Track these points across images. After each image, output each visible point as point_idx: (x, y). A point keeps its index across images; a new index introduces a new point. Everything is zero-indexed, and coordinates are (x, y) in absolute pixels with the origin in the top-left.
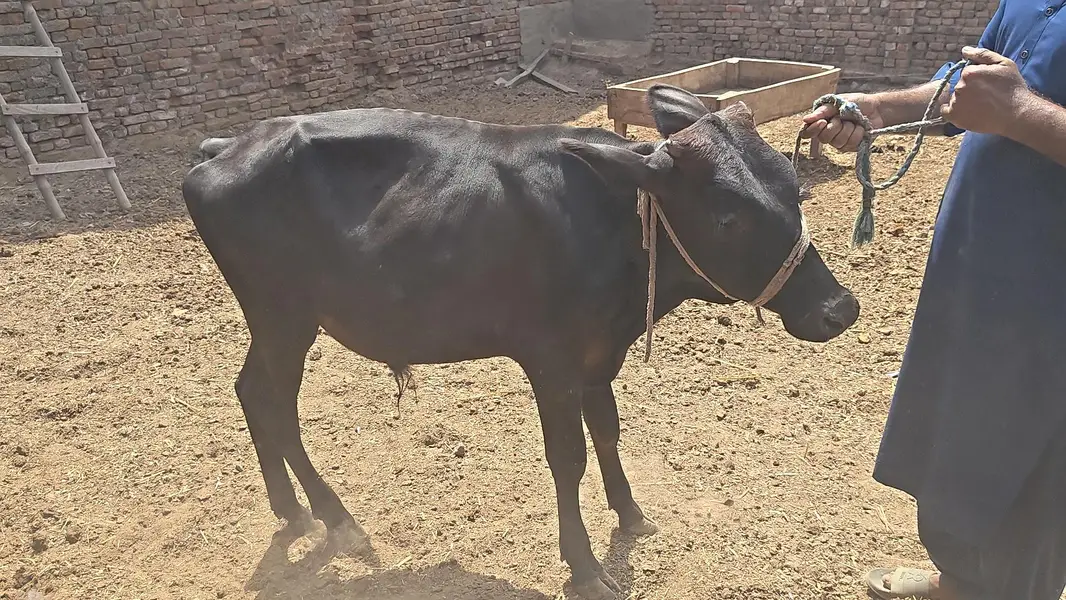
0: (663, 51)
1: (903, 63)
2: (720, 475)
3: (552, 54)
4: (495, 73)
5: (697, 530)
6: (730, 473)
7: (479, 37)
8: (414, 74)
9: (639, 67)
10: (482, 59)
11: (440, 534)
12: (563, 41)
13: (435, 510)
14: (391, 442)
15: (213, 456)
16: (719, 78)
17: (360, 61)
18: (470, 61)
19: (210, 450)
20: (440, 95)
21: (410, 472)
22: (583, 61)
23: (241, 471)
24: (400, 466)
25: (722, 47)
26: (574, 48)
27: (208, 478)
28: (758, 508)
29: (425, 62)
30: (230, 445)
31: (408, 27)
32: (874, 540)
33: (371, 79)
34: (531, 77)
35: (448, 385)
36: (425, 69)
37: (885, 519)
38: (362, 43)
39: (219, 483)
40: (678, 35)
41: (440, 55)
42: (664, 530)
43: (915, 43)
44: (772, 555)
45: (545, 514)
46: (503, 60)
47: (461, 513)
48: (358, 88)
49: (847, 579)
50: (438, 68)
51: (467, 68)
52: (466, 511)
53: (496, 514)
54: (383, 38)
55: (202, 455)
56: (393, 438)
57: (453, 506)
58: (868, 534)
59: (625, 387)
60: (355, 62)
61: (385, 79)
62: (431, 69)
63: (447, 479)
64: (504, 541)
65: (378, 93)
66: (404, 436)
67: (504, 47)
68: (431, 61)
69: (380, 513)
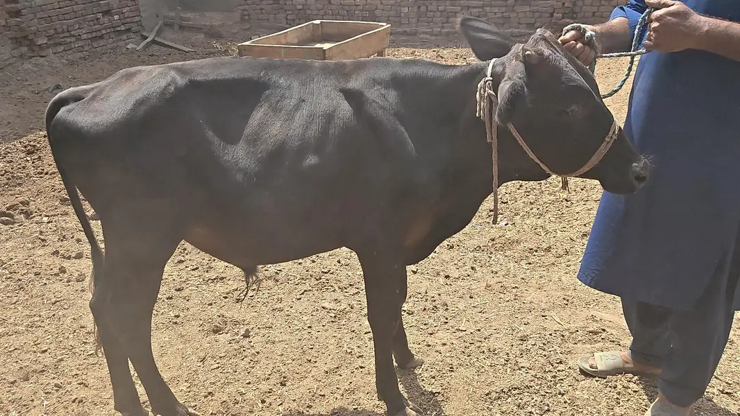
0: (250, 19)
1: (414, 21)
2: (441, 312)
3: (166, 24)
4: (124, 41)
5: (448, 355)
6: (447, 309)
7: (107, 13)
8: (60, 44)
9: (234, 31)
10: (112, 30)
11: (263, 402)
12: (173, 14)
13: (249, 383)
14: (182, 336)
15: (27, 379)
16: (309, 35)
17: (13, 36)
18: (104, 32)
19: (21, 374)
20: (84, 59)
21: (213, 357)
22: (191, 28)
23: (61, 387)
24: (202, 355)
25: (291, 14)
26: (182, 19)
27: (33, 401)
28: (479, 330)
29: (68, 34)
30: (40, 367)
31: (49, 7)
32: (563, 336)
33: (24, 49)
34: (153, 42)
35: (206, 282)
36: (69, 40)
37: (558, 321)
38: (13, 21)
39: (45, 403)
40: (258, 7)
41: (79, 28)
42: (428, 360)
43: (419, 7)
44: (507, 361)
45: (337, 368)
46: (128, 30)
47: (272, 381)
48: (14, 57)
49: (561, 367)
50: (78, 38)
51: (101, 37)
52: (275, 379)
53: (299, 376)
54: (31, 16)
55: (15, 381)
56: (184, 333)
57: (263, 377)
58: (558, 333)
59: (339, 262)
60: (10, 36)
61: (36, 49)
62: (73, 39)
63: (245, 357)
64: (316, 395)
65: (33, 60)
66: (192, 329)
67: (128, 20)
68: (73, 33)
69: (206, 397)
